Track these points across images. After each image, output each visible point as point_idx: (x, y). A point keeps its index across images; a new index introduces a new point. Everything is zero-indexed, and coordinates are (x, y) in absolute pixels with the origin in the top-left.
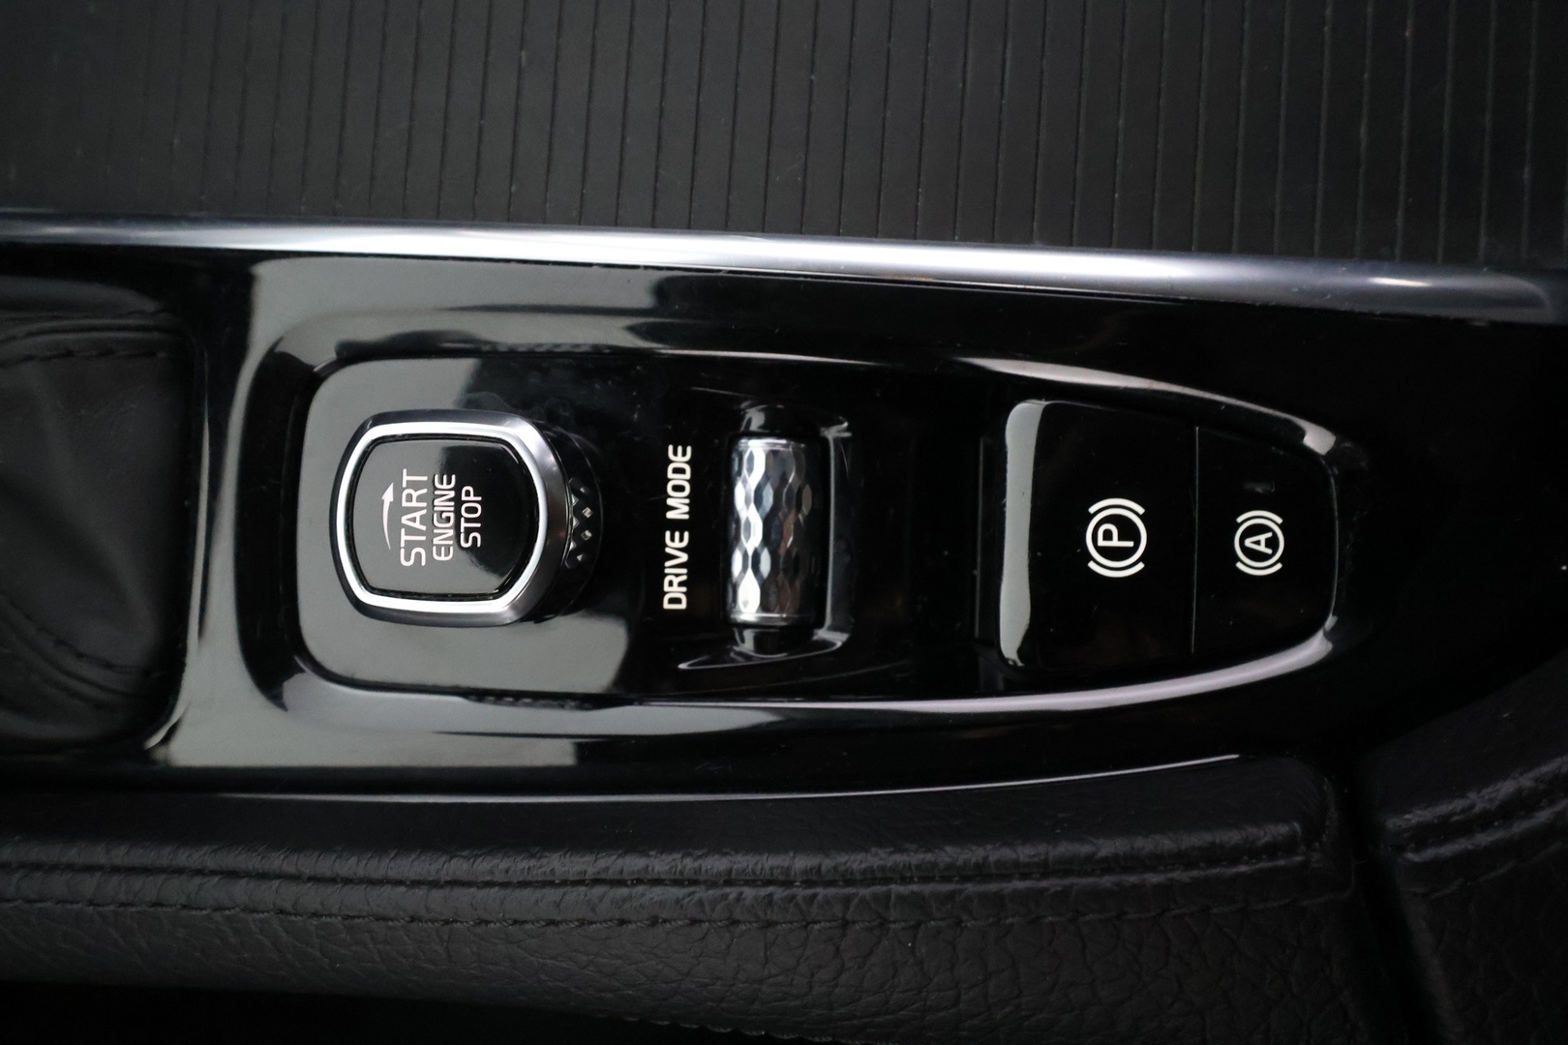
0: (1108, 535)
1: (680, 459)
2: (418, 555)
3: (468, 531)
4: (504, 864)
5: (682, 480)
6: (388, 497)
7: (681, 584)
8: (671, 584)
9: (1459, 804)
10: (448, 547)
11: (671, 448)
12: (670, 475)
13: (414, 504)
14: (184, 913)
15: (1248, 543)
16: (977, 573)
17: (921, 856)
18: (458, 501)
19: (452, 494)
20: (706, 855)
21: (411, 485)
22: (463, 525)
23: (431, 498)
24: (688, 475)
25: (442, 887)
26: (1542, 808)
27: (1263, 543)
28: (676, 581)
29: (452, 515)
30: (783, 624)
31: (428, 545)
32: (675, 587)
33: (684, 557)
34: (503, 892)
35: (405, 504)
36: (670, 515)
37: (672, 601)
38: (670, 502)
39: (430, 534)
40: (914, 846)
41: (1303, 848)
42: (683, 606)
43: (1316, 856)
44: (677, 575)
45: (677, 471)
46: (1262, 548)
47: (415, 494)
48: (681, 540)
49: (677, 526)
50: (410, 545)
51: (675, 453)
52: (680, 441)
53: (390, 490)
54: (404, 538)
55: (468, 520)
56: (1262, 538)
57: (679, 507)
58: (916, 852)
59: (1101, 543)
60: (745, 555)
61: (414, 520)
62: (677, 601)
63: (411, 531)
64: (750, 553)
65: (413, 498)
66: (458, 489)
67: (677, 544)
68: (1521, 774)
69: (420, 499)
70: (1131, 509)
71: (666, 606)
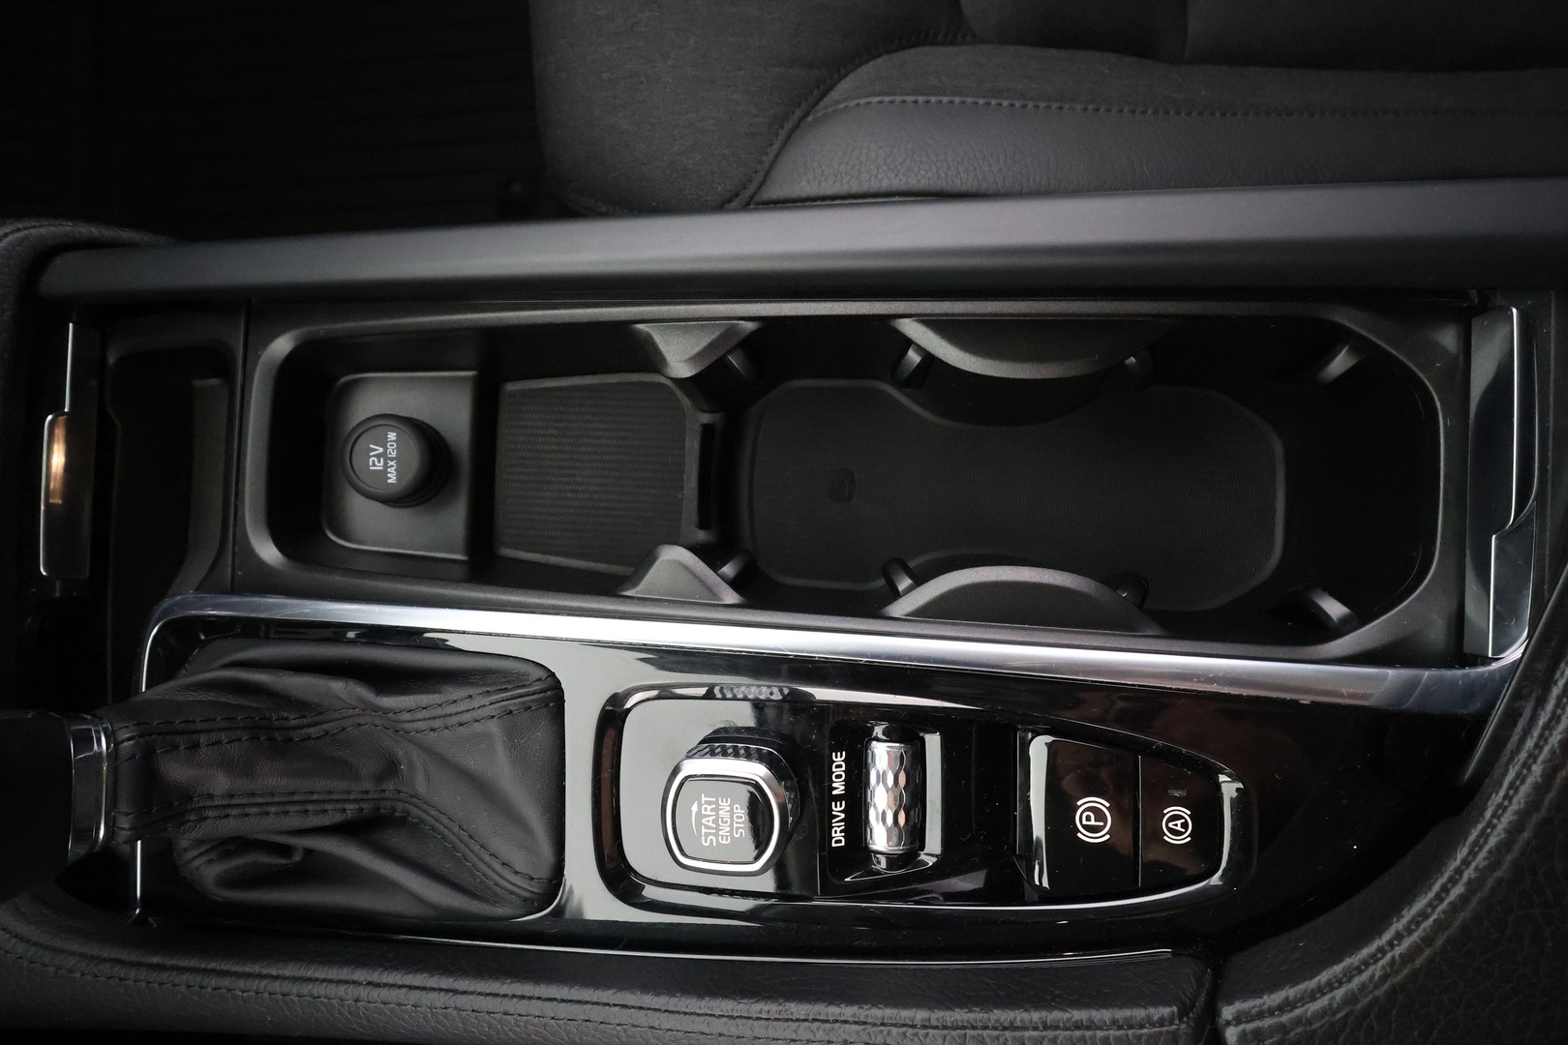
0: (1088, 818)
1: (839, 759)
2: (712, 840)
3: (738, 829)
4: (766, 1008)
5: (840, 771)
6: (695, 808)
7: (841, 832)
8: (836, 832)
9: (1258, 1002)
10: (727, 836)
11: (834, 754)
12: (834, 770)
13: (708, 813)
14: (601, 1026)
15: (1170, 825)
16: (1017, 813)
17: (981, 1015)
18: (731, 812)
19: (728, 808)
20: (870, 1008)
21: (707, 802)
22: (735, 825)
23: (717, 810)
24: (843, 769)
25: (735, 1019)
26: (1298, 1007)
27: (1179, 825)
28: (838, 830)
29: (729, 820)
30: (900, 852)
31: (716, 835)
32: (838, 834)
33: (843, 816)
34: (767, 1023)
35: (703, 812)
36: (834, 792)
37: (836, 842)
38: (834, 785)
39: (718, 829)
40: (978, 1009)
41: (1177, 1022)
42: (843, 844)
43: (1183, 1026)
44: (839, 827)
45: (838, 766)
46: (1179, 828)
47: (709, 808)
48: (841, 806)
49: (839, 798)
50: (707, 835)
51: (836, 757)
52: (838, 749)
53: (695, 805)
54: (704, 831)
55: (737, 823)
56: (1179, 822)
57: (839, 787)
58: (979, 1012)
59: (1085, 822)
60: (877, 813)
61: (708, 821)
62: (840, 841)
63: (707, 827)
64: (880, 812)
65: (708, 810)
66: (731, 806)
67: (839, 809)
68: (1290, 988)
69: (711, 810)
70: (1103, 804)
71: (834, 845)
